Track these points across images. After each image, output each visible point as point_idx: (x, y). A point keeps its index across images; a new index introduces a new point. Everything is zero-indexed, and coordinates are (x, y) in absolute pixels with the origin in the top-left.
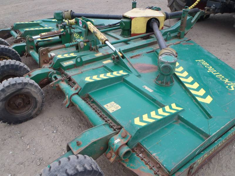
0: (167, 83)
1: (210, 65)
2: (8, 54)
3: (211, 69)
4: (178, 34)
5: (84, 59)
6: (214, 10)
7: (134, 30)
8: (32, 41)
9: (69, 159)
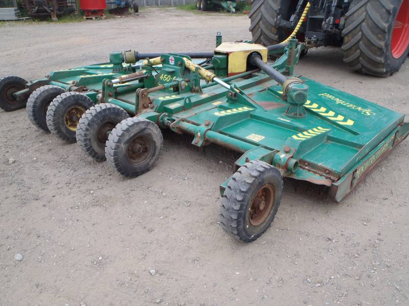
0: (301, 115)
1: (336, 97)
2: (84, 103)
3: (338, 101)
4: (286, 70)
5: (194, 100)
6: (315, 42)
7: (232, 68)
8: (110, 86)
9: (234, 179)
